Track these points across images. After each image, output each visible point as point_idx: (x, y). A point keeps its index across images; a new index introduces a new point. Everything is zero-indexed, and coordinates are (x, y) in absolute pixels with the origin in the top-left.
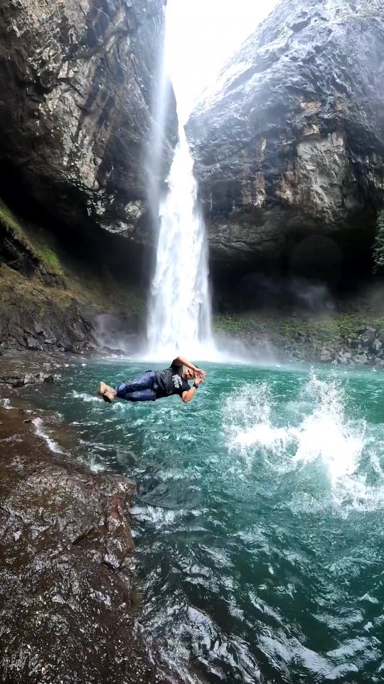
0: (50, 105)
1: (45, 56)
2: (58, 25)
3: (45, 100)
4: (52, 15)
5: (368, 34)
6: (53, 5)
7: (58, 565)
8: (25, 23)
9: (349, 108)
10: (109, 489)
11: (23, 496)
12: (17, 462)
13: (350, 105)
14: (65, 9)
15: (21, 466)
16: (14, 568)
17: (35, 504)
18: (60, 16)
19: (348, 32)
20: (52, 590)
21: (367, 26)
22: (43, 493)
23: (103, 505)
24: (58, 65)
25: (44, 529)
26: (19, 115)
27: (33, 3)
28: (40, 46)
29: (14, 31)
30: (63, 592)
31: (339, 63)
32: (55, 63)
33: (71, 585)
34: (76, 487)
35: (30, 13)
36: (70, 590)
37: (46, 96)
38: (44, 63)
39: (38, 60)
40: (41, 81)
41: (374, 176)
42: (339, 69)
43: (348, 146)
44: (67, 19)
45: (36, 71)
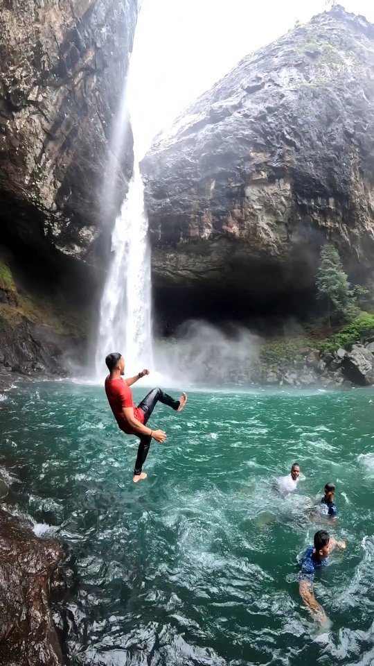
0: (17, 124)
1: (17, 75)
2: (33, 49)
3: (13, 117)
4: (28, 38)
5: (319, 101)
6: (30, 28)
9: (297, 159)
13: (298, 157)
14: (41, 34)
18: (35, 41)
19: (301, 98)
21: (319, 94)
24: (28, 87)
27: (12, 20)
28: (14, 64)
31: (289, 122)
32: (27, 85)
35: (8, 28)
37: (14, 114)
38: (15, 82)
39: (10, 77)
40: (11, 99)
41: (319, 216)
42: (290, 127)
43: (294, 190)
44: (42, 46)
45: (8, 87)
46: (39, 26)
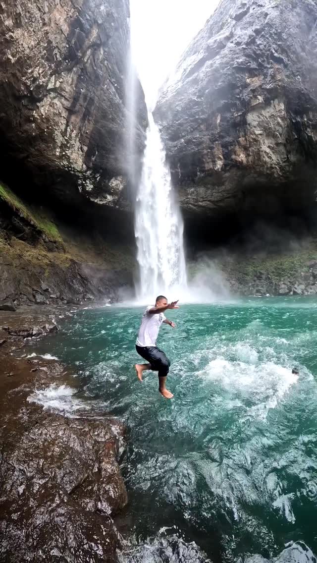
0: (42, 111)
1: (35, 74)
2: (45, 48)
3: (38, 107)
4: (39, 41)
5: (298, 10)
6: (40, 33)
7: (56, 519)
8: (17, 52)
9: (287, 76)
10: (102, 435)
11: (26, 449)
12: (23, 413)
13: (288, 73)
14: (50, 34)
15: (26, 418)
16: (18, 524)
17: (36, 456)
18: (46, 41)
19: (282, 12)
20: (51, 544)
21: (296, 4)
22: (43, 445)
23: (97, 452)
24: (47, 79)
25: (44, 481)
26: (18, 122)
27: (23, 35)
28: (31, 67)
29: (9, 59)
30: (60, 545)
31: (275, 39)
32: (44, 78)
33: (67, 538)
34: (73, 436)
35: (21, 42)
36: (66, 543)
37: (38, 104)
38: (35, 79)
39: (30, 78)
40: (34, 93)
41: (312, 132)
42: (276, 44)
43: (288, 109)
44: (52, 42)
45: (29, 86)
46: (46, 28)
